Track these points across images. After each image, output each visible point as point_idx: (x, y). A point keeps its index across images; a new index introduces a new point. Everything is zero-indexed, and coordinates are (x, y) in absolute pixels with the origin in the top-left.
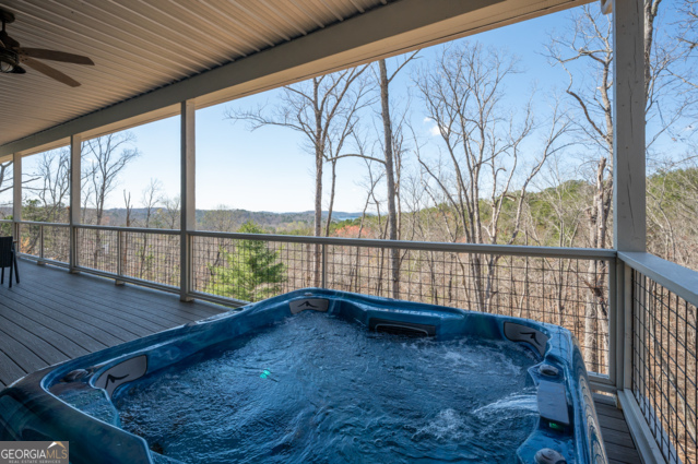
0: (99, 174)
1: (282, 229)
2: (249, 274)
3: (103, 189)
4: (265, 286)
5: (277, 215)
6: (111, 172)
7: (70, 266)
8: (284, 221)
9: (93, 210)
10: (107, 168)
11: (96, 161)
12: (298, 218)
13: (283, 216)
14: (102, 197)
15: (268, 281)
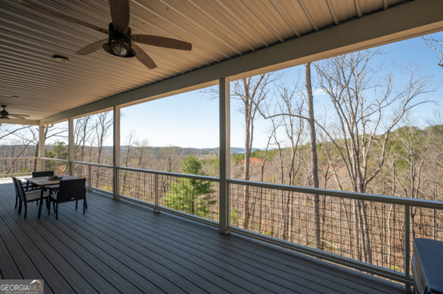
0: (100, 127)
1: (202, 158)
2: (191, 188)
3: (102, 136)
4: (203, 196)
5: (198, 150)
6: (106, 126)
7: (114, 195)
8: (203, 154)
9: (96, 148)
10: (105, 124)
11: (98, 119)
12: (212, 152)
13: (202, 150)
14: (102, 140)
15: (205, 193)
